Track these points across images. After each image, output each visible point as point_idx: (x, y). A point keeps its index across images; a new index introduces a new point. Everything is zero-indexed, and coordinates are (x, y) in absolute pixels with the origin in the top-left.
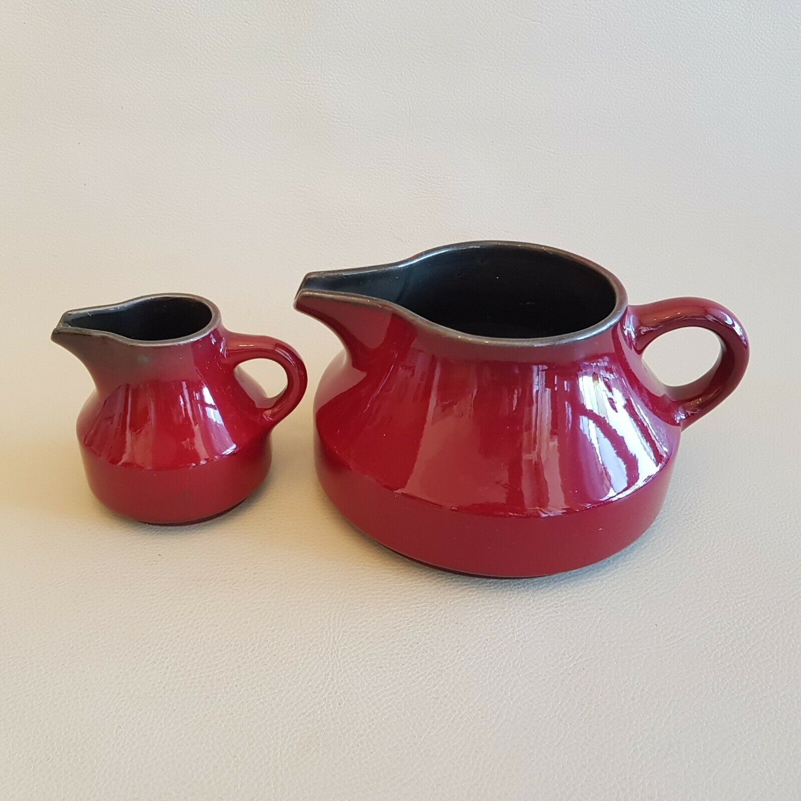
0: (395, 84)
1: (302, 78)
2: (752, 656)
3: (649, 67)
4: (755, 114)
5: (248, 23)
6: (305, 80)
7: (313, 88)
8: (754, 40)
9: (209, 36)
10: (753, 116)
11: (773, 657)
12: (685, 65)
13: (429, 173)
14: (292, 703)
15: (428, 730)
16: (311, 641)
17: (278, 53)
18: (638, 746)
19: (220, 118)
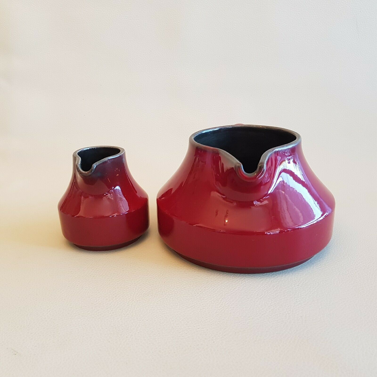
14: (144, 281)
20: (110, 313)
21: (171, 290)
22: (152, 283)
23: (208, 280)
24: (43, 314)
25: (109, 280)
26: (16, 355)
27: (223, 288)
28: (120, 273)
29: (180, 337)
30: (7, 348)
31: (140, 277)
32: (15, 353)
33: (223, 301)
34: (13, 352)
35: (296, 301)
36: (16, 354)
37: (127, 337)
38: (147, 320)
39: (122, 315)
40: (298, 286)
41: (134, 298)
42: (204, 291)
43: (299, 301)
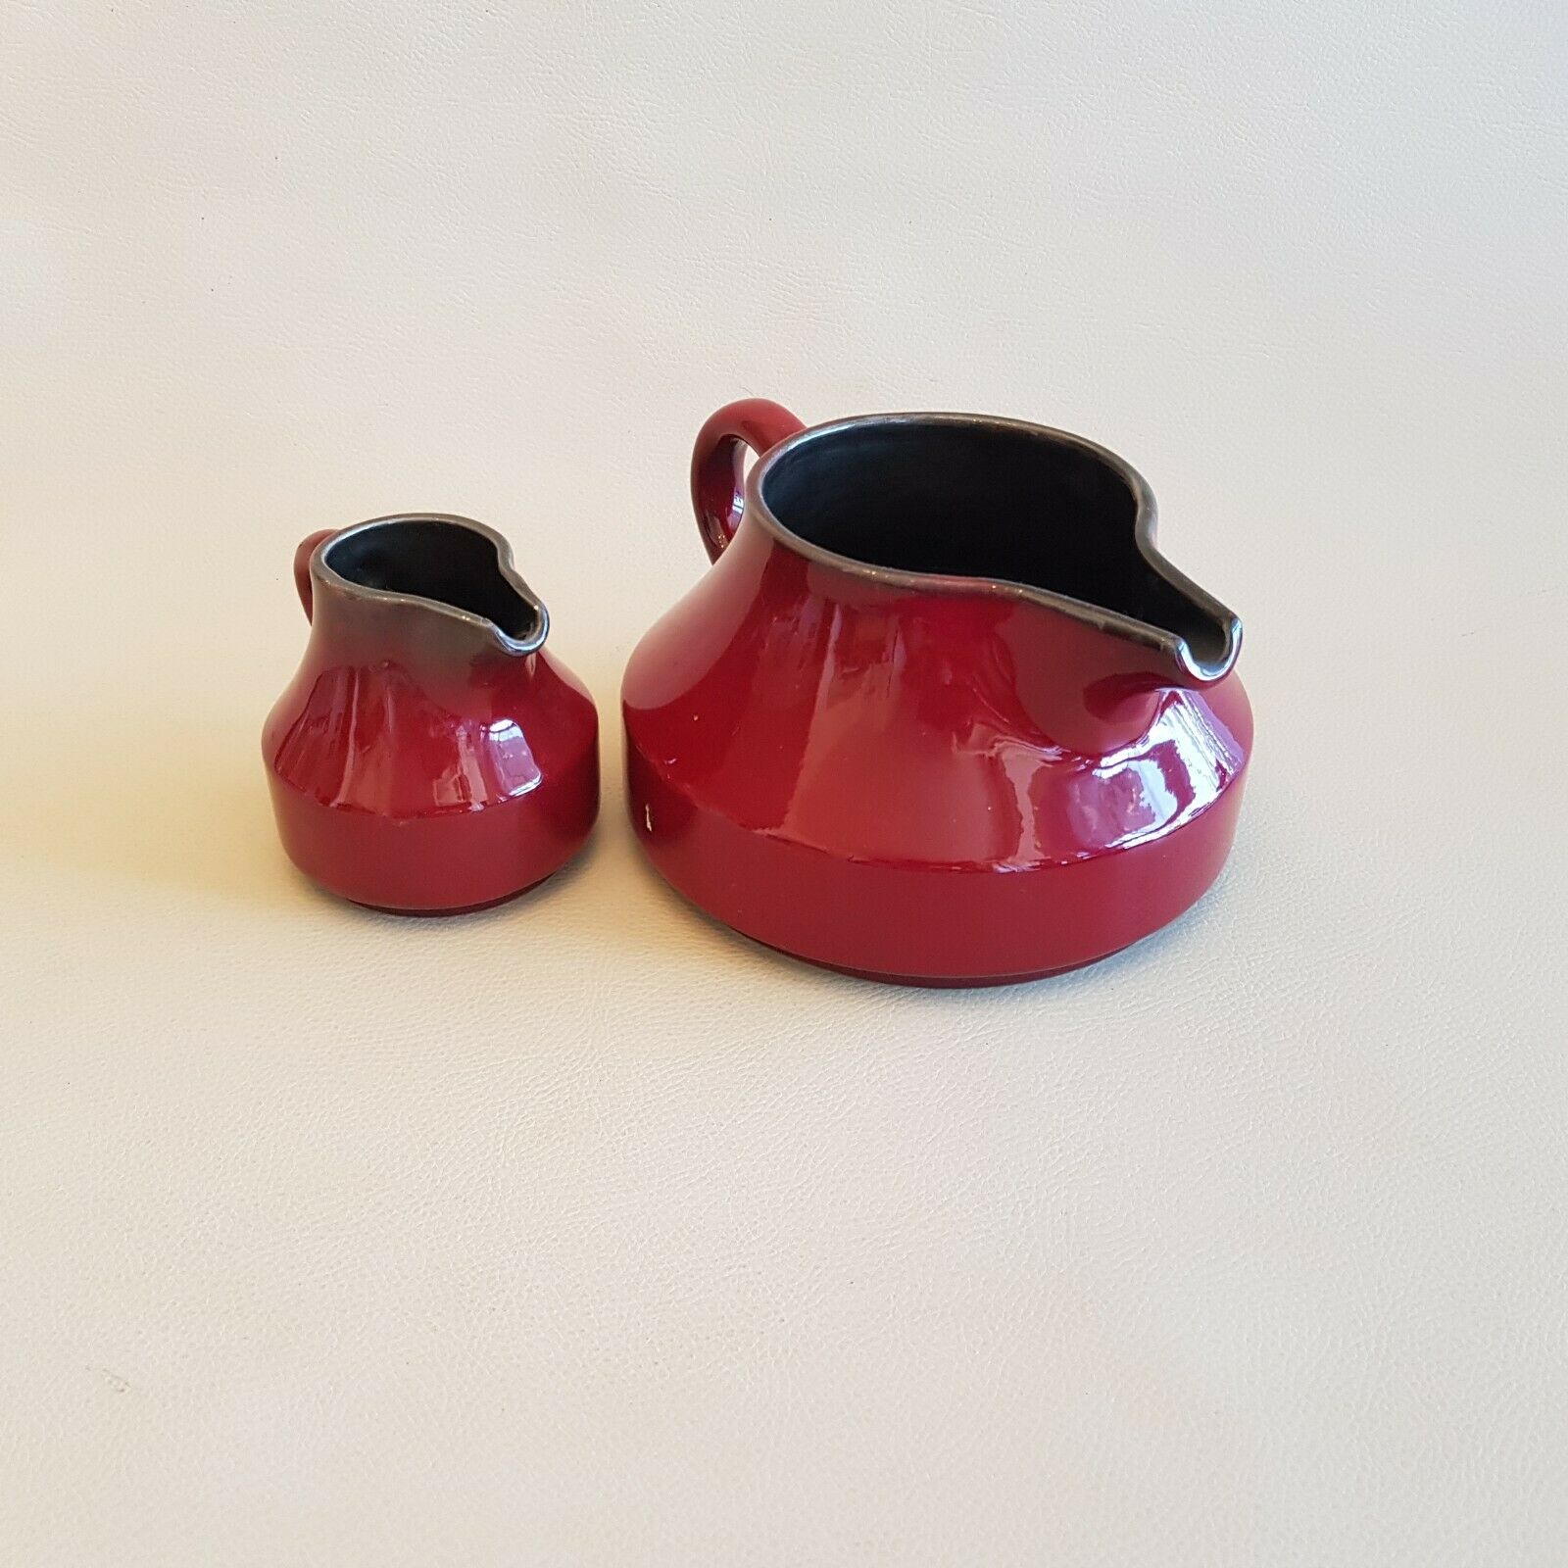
0: (742, 120)
1: (582, 107)
2: (1260, 1034)
3: (1183, 95)
4: (1368, 179)
5: (491, 13)
6: (588, 112)
7: (601, 126)
8: (1367, 48)
9: (425, 35)
10: (1365, 182)
11: (1294, 1036)
12: (1245, 92)
13: (800, 276)
14: (527, 1077)
15: (734, 1117)
16: (562, 998)
17: (541, 64)
18: (1057, 1147)
19: (441, 177)
20: (424, 1214)
21: (626, 1115)
22: (557, 1083)
23: (753, 1067)
24: (186, 1224)
25: (403, 1075)
26: (122, 1394)
27: (806, 1099)
28: (436, 1042)
29: (670, 1302)
30: (88, 1368)
31: (511, 1056)
32: (120, 1387)
33: (806, 1155)
34: (110, 1382)
35: (1049, 1150)
36: (123, 1390)
37: (494, 1309)
38: (556, 1240)
39: (466, 1222)
40: (1059, 1085)
41: (498, 1150)
42: (742, 1114)
43: (1060, 1150)
